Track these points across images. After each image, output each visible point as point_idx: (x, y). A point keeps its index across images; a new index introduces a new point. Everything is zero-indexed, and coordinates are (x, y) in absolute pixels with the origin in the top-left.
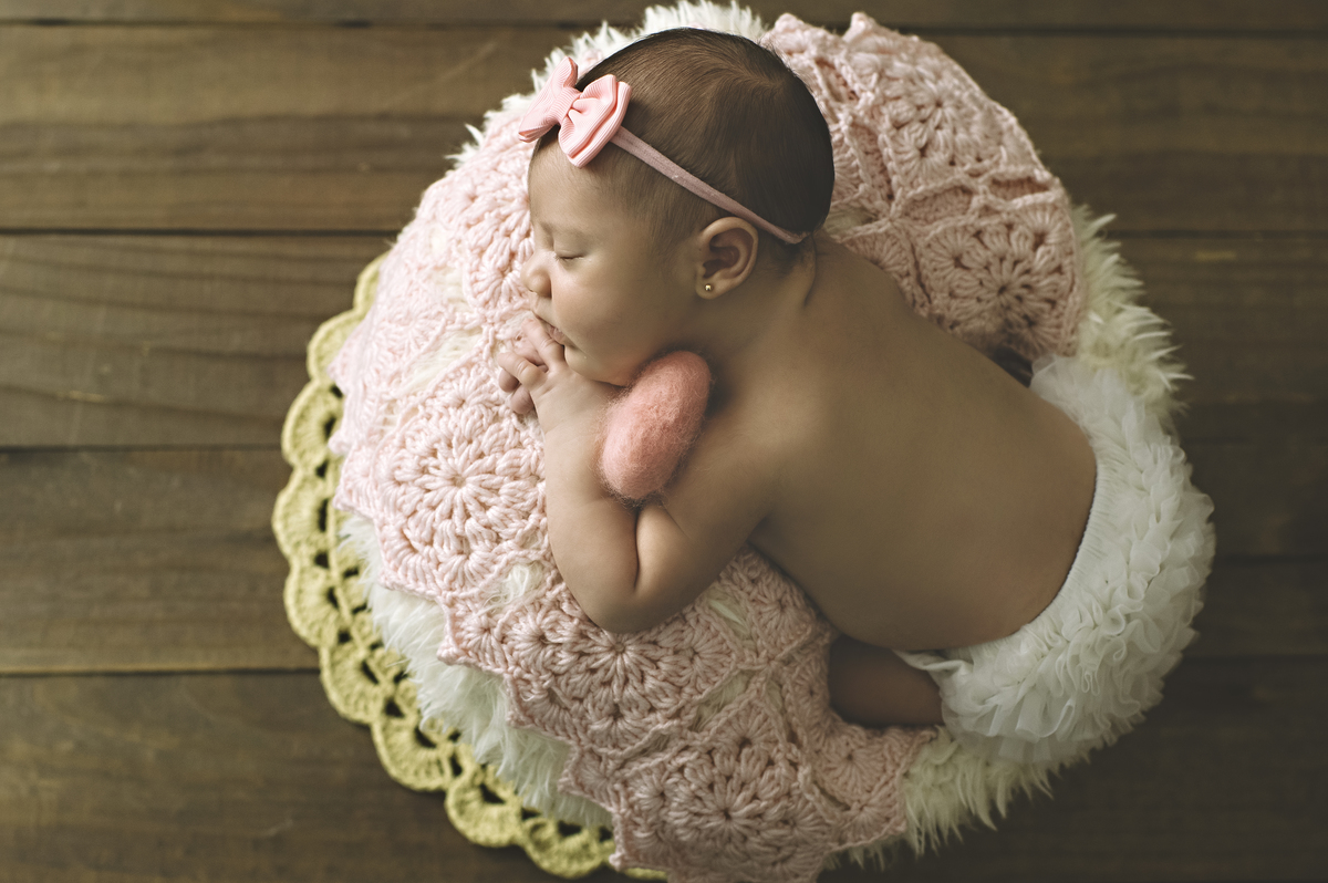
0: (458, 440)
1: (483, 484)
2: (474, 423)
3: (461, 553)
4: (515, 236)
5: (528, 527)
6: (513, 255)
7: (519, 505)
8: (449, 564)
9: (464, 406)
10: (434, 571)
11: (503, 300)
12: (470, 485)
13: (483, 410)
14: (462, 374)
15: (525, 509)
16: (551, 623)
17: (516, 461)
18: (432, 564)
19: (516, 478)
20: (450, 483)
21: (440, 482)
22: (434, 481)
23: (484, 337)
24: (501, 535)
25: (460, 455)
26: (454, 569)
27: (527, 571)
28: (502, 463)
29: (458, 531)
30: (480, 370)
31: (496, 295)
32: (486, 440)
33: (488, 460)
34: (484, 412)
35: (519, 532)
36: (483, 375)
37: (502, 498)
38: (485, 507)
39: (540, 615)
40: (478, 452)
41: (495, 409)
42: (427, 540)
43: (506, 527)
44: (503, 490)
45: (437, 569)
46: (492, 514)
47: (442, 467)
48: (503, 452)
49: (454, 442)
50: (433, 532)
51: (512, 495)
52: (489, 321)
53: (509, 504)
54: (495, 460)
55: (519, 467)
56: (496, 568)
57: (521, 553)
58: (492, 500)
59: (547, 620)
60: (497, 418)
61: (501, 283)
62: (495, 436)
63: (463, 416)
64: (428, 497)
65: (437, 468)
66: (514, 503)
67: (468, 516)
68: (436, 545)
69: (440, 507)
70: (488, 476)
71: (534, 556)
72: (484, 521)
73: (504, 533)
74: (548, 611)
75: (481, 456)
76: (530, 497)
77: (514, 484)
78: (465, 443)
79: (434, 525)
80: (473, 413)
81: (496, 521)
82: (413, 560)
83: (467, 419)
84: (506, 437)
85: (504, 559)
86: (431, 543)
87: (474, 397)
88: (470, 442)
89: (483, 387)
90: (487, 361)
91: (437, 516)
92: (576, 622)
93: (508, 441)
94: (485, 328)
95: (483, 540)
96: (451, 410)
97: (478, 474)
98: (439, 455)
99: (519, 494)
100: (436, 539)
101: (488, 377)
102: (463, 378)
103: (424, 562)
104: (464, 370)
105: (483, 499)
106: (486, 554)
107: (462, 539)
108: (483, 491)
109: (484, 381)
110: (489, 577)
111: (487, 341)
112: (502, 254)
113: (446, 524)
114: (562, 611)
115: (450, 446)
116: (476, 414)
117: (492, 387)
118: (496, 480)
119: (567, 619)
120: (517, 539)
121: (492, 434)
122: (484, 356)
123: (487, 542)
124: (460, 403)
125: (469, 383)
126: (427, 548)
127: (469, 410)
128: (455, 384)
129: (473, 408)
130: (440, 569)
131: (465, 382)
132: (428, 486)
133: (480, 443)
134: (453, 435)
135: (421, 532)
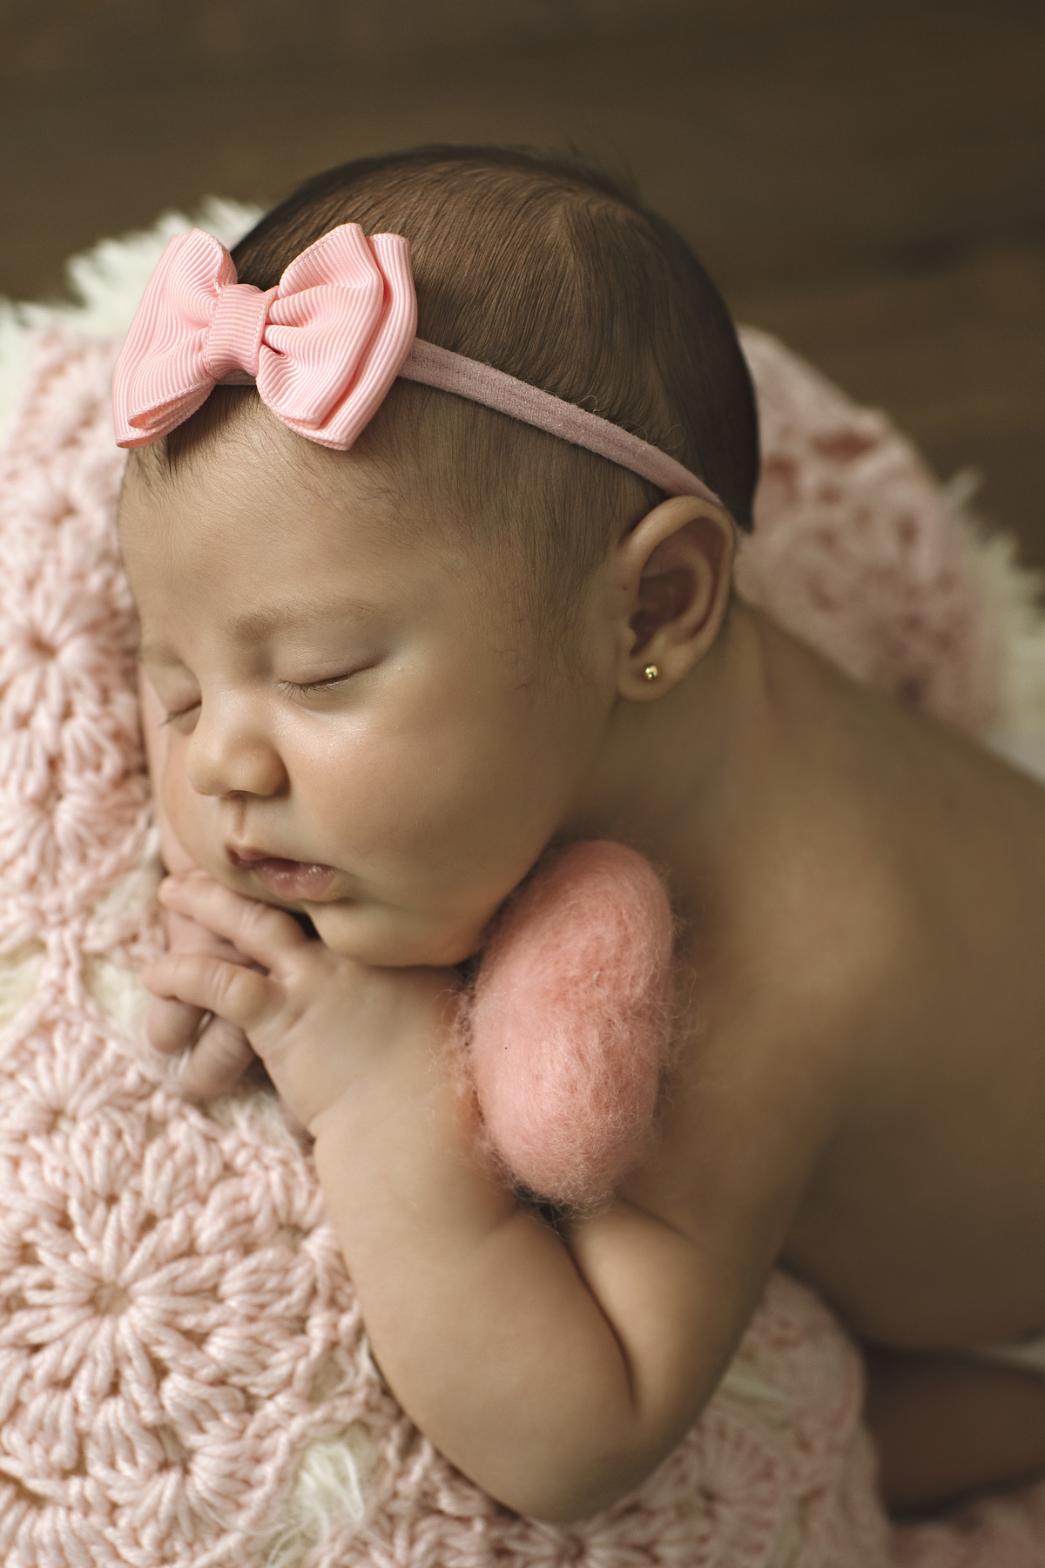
0: (82, 1204)
1: (179, 1286)
2: (110, 1153)
3: (164, 1466)
4: (43, 721)
5: (317, 1349)
6: (53, 763)
7: (279, 1307)
8: (149, 1501)
9: (64, 1125)
10: (109, 1532)
11: (69, 866)
12: (142, 1300)
13: (117, 1117)
14: (33, 1055)
15: (295, 1311)
16: (429, 1552)
17: (240, 1210)
18: (96, 1520)
19: (247, 1248)
20: (88, 1311)
21: (62, 1320)
22: (48, 1320)
23: (54, 957)
24: (253, 1390)
25: (98, 1239)
26: (164, 1511)
27: (341, 1450)
28: (209, 1226)
29: (149, 1416)
30: (74, 1031)
31: (50, 858)
32: (152, 1184)
33: (172, 1231)
34: (122, 1122)
35: (302, 1367)
36: (86, 1039)
37: (233, 1303)
38: (197, 1339)
39: (400, 1542)
40: (141, 1217)
41: (141, 1107)
42: (69, 1465)
43: (264, 1367)
44: (233, 1284)
45: (113, 1524)
46: (220, 1347)
47: (60, 1280)
48: (203, 1200)
49: (74, 1210)
50: (81, 1440)
51: (256, 1289)
52: (53, 918)
53: (253, 1311)
54: (190, 1223)
55: (250, 1219)
56: (268, 1470)
57: (319, 1414)
58: (214, 1315)
59: (421, 1548)
60: (154, 1127)
61: (52, 830)
62: (169, 1167)
63: (75, 1147)
64: (43, 1364)
65: (47, 1286)
66: (262, 1307)
67: (159, 1371)
68: (97, 1469)
69: (84, 1375)
70: (181, 1266)
71: (347, 1410)
72: (206, 1372)
73: (260, 1384)
74: (413, 1525)
75: (149, 1223)
76: (299, 1279)
77: (252, 1262)
78: (100, 1210)
79: (83, 1423)
80: (95, 1132)
81: (240, 1361)
82: (45, 1525)
83: (88, 1151)
84: (192, 1161)
85: (282, 1440)
86: (80, 1468)
87: (85, 1095)
88: (112, 1200)
89: (99, 1067)
90: (82, 1007)
91: (82, 1397)
92: (479, 1526)
93: (201, 1170)
94: (52, 938)
95: (216, 1416)
96: (37, 1144)
97: (159, 1267)
98: (43, 1254)
99: (272, 1282)
100: (92, 1453)
101: (101, 1042)
102: (40, 1063)
103: (76, 1517)
104: (34, 1044)
105: (188, 1322)
106: (233, 1448)
107: (162, 1432)
108: (184, 1303)
109: (93, 1055)
110: (256, 1496)
111: (66, 964)
112: (29, 765)
113: (114, 1410)
114: (440, 1513)
115: (65, 1224)
116: (105, 1132)
117: (119, 1059)
118: (208, 1265)
119: (456, 1527)
120: (299, 1385)
121: (159, 1167)
122: (73, 995)
123: (227, 1418)
124: (53, 1118)
125: (59, 1067)
126: (75, 1484)
127: (83, 1128)
128: (24, 1081)
129: (90, 1122)
130: (123, 1522)
131: (51, 1069)
132: (35, 1337)
133: (138, 1194)
134: (65, 1198)
135: (47, 1451)
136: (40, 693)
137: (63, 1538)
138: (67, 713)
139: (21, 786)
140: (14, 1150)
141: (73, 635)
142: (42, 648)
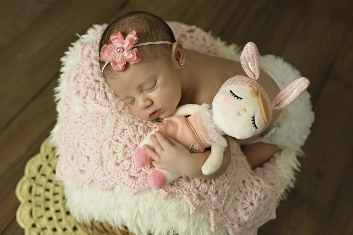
0: (132, 137)
2: (133, 130)
9: (125, 131)
10: (147, 178)
13: (131, 126)
14: (118, 124)
18: (145, 177)
30: (121, 119)
34: (133, 126)
40: (140, 136)
41: (134, 124)
45: (147, 177)
49: (131, 138)
62: (142, 129)
63: (128, 132)
65: (130, 149)
78: (134, 137)
80: (130, 129)
83: (130, 132)
88: (135, 136)
98: (128, 146)
102: (119, 124)
104: (117, 123)
109: (125, 121)
111: (116, 113)
115: (130, 140)
124: (123, 130)
125: (122, 124)
126: (141, 173)
127: (128, 129)
128: (118, 127)
129: (129, 128)
130: (148, 176)
131: (121, 125)
132: (130, 156)
133: (139, 133)
134: (130, 138)
135: (136, 170)
136: (100, 86)
137: (142, 180)
138: (104, 87)
139: (102, 97)
140: (120, 136)
141: (101, 78)
142: (97, 81)
